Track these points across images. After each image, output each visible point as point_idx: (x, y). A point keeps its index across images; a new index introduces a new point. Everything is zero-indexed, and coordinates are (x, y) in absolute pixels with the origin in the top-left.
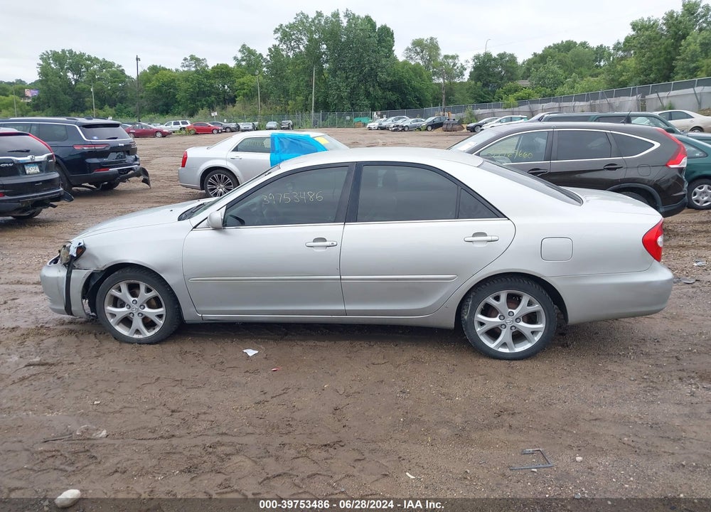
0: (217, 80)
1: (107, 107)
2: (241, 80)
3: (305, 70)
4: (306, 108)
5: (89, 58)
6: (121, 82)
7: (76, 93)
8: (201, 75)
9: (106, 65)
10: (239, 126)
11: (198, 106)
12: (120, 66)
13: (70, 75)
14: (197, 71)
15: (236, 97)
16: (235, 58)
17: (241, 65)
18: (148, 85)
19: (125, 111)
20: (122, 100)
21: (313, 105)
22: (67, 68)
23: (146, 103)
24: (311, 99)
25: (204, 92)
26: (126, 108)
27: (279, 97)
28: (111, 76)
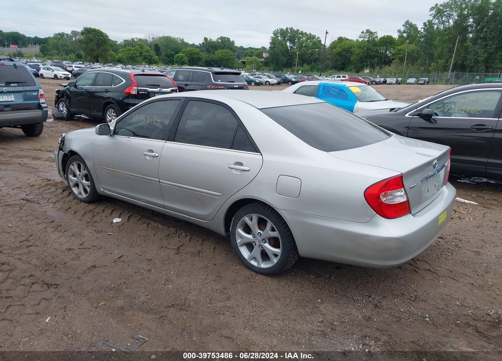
0: (382, 48)
1: (305, 65)
2: (399, 47)
3: (450, 40)
4: (445, 69)
5: (302, 33)
6: (318, 48)
7: (289, 55)
8: (371, 44)
9: (311, 37)
10: (386, 81)
11: (364, 66)
12: (319, 38)
13: (288, 44)
14: (368, 41)
15: (393, 59)
16: (399, 31)
17: (403, 36)
18: (334, 50)
19: (316, 67)
20: (316, 60)
21: (451, 66)
22: (288, 40)
23: (330, 62)
24: (451, 62)
25: (370, 56)
26: (317, 65)
27: (425, 60)
28: (312, 44)
